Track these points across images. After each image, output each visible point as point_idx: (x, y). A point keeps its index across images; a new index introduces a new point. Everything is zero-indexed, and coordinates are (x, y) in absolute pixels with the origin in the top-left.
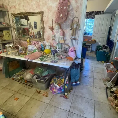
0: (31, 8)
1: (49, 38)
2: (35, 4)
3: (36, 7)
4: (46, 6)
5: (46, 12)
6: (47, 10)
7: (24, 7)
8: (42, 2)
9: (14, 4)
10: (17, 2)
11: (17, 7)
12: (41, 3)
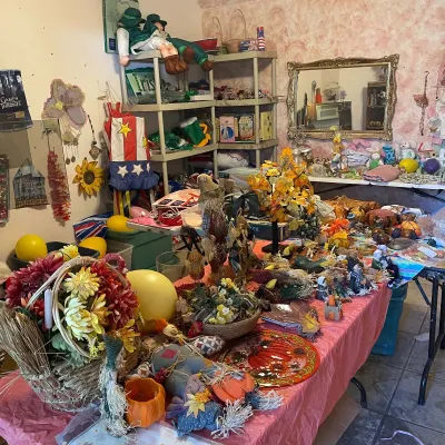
0: (357, 47)
1: (407, 129)
2: (372, 36)
3: (376, 45)
4: (408, 42)
5: (406, 56)
6: (410, 51)
7: (335, 43)
8: (398, 30)
9: (302, 38)
10: (311, 33)
11: (310, 45)
12: (393, 32)
